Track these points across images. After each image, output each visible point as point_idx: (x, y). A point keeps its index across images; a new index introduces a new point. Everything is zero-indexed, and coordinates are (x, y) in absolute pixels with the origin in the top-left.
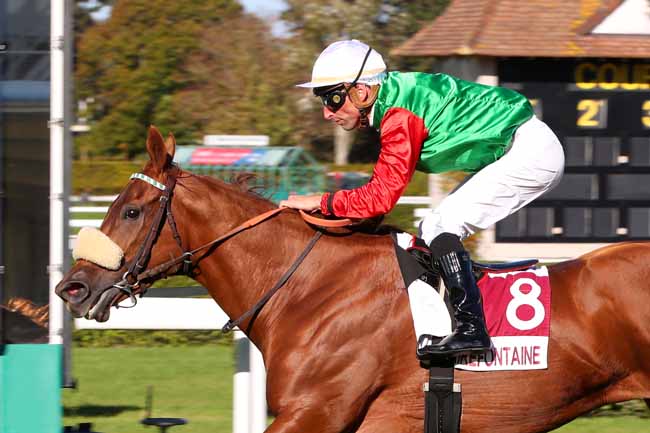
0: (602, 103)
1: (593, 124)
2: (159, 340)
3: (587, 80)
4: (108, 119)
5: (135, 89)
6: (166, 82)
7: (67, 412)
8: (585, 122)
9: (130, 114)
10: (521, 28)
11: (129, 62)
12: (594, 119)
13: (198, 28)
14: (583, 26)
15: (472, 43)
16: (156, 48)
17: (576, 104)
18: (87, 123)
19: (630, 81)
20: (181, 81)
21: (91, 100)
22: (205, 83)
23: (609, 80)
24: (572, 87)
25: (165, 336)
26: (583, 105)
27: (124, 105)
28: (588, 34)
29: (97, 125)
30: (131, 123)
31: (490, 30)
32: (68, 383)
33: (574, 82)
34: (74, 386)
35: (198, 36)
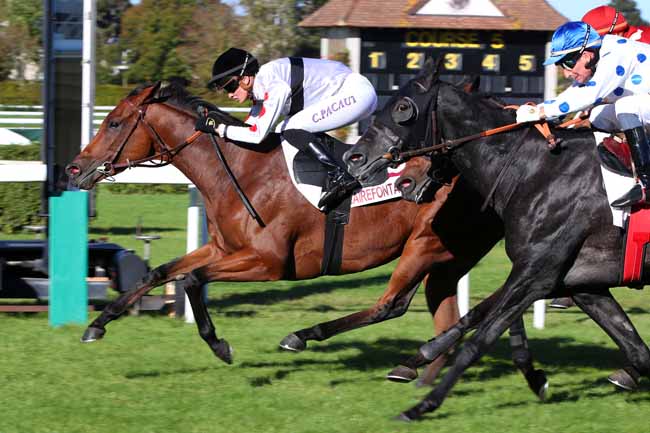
0: (421, 55)
1: (416, 67)
2: (159, 190)
3: (412, 41)
4: (139, 62)
5: (155, 45)
6: (175, 40)
7: (92, 231)
8: (411, 65)
9: (152, 59)
10: (375, 11)
11: (153, 29)
12: (417, 64)
13: (192, 9)
14: (411, 10)
15: (346, 19)
16: (167, 21)
17: (406, 55)
18: (127, 64)
19: (438, 42)
20: (182, 40)
21: (129, 51)
22: (196, 42)
23: (426, 41)
24: (403, 45)
25: (162, 188)
26: (411, 55)
27: (147, 54)
28: (413, 14)
29: (133, 65)
30: (153, 64)
31: (357, 12)
32: (92, 214)
33: (405, 42)
34: (95, 216)
35: (192, 14)
